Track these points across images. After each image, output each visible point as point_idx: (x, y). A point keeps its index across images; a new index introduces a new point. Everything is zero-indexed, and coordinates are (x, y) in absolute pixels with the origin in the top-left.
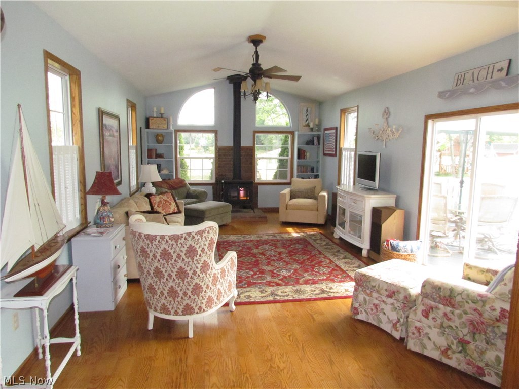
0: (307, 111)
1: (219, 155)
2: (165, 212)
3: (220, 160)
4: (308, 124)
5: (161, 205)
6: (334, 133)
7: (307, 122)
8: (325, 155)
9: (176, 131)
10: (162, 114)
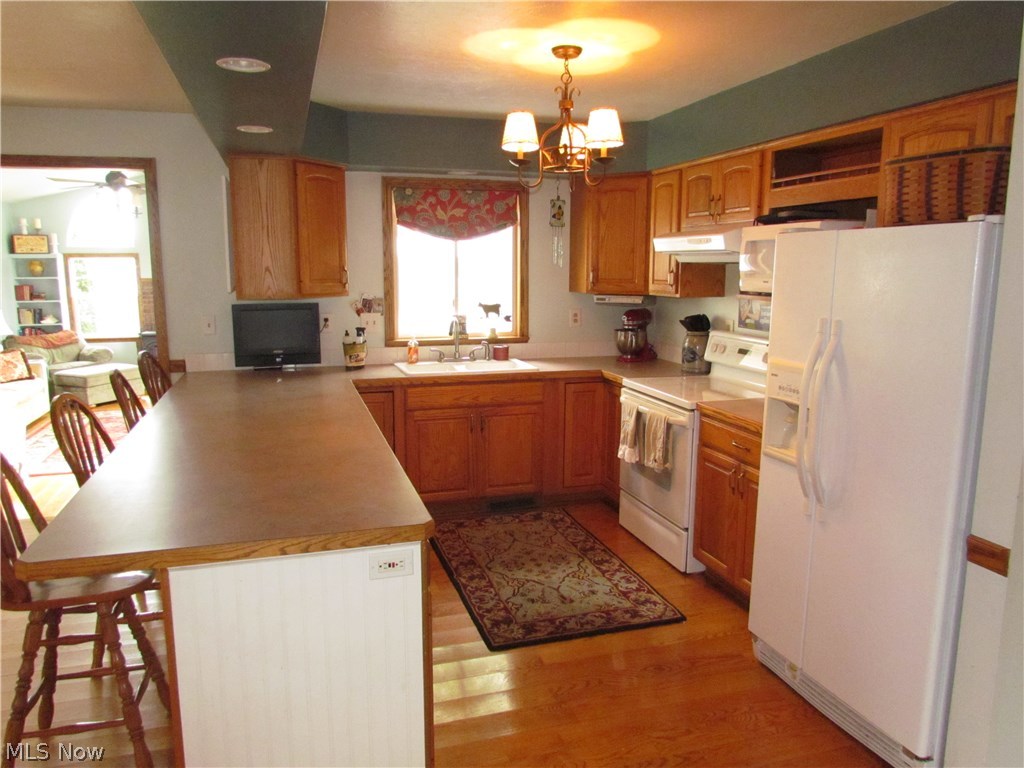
9: (67, 257)
10: (38, 230)
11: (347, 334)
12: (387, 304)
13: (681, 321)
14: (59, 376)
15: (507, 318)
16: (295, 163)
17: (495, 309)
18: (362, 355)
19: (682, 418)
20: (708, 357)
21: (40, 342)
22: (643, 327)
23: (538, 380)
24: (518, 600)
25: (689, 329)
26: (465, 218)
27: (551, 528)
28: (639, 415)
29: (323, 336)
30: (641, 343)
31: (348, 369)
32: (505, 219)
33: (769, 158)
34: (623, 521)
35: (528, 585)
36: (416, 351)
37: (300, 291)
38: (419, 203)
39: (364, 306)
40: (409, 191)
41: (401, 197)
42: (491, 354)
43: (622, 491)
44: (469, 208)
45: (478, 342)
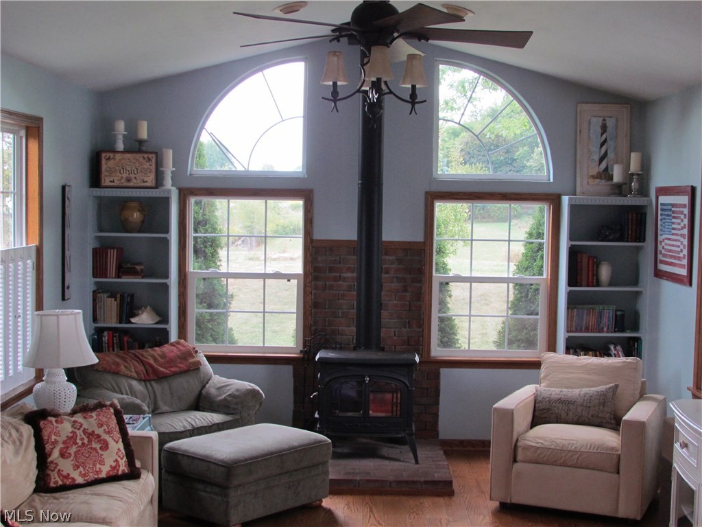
0: (604, 128)
1: (316, 269)
2: (83, 476)
3: (320, 283)
4: (606, 169)
5: (73, 450)
6: (684, 206)
7: (603, 165)
8: (659, 274)
9: (185, 194)
10: (141, 142)
21: (133, 367)
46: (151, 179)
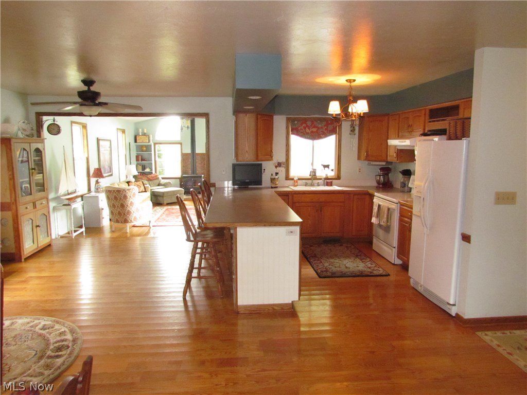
1: (183, 159)
3: (184, 162)
9: (155, 144)
10: (145, 133)
11: (272, 175)
12: (286, 164)
13: (400, 172)
14: (153, 192)
15: (332, 170)
16: (257, 114)
17: (328, 166)
18: (277, 183)
19: (393, 206)
20: (410, 185)
21: (145, 178)
22: (387, 174)
23: (342, 193)
24: (331, 266)
25: (403, 175)
26: (317, 132)
27: (346, 249)
28: (379, 206)
29: (263, 175)
30: (386, 180)
31: (272, 188)
32: (332, 132)
33: (428, 112)
34: (374, 247)
35: (335, 263)
36: (297, 182)
37: (257, 159)
38: (299, 127)
39: (278, 164)
40: (296, 122)
41: (293, 124)
42: (326, 184)
43: (374, 237)
44: (318, 128)
45: (321, 179)
46: (147, 141)
